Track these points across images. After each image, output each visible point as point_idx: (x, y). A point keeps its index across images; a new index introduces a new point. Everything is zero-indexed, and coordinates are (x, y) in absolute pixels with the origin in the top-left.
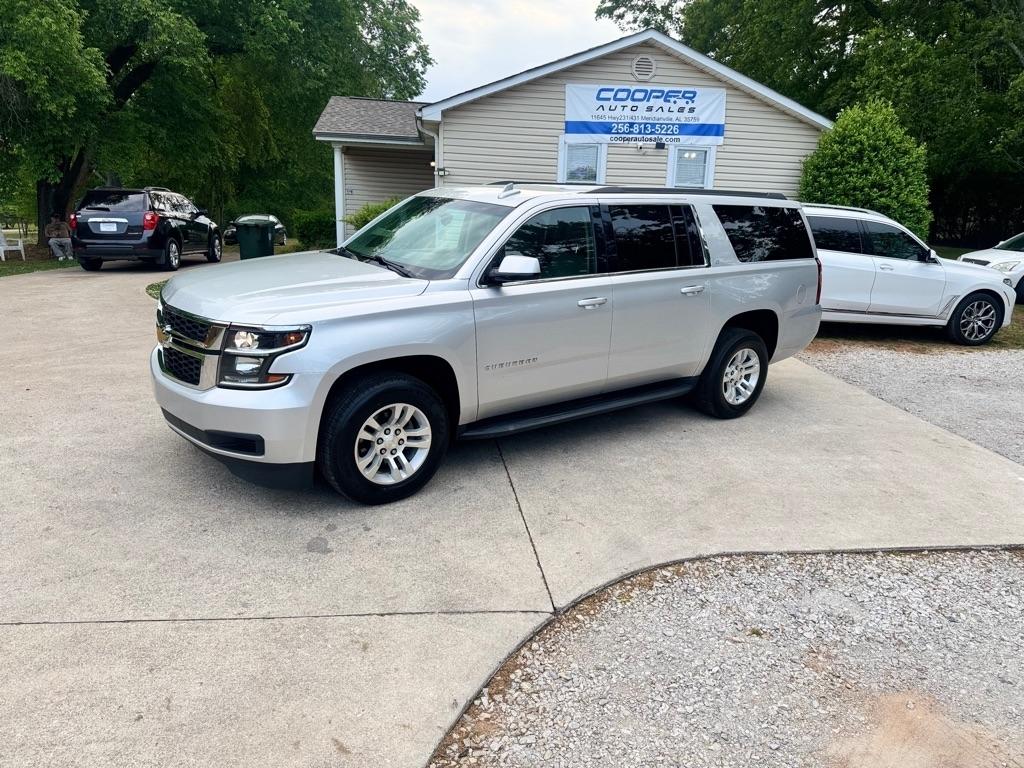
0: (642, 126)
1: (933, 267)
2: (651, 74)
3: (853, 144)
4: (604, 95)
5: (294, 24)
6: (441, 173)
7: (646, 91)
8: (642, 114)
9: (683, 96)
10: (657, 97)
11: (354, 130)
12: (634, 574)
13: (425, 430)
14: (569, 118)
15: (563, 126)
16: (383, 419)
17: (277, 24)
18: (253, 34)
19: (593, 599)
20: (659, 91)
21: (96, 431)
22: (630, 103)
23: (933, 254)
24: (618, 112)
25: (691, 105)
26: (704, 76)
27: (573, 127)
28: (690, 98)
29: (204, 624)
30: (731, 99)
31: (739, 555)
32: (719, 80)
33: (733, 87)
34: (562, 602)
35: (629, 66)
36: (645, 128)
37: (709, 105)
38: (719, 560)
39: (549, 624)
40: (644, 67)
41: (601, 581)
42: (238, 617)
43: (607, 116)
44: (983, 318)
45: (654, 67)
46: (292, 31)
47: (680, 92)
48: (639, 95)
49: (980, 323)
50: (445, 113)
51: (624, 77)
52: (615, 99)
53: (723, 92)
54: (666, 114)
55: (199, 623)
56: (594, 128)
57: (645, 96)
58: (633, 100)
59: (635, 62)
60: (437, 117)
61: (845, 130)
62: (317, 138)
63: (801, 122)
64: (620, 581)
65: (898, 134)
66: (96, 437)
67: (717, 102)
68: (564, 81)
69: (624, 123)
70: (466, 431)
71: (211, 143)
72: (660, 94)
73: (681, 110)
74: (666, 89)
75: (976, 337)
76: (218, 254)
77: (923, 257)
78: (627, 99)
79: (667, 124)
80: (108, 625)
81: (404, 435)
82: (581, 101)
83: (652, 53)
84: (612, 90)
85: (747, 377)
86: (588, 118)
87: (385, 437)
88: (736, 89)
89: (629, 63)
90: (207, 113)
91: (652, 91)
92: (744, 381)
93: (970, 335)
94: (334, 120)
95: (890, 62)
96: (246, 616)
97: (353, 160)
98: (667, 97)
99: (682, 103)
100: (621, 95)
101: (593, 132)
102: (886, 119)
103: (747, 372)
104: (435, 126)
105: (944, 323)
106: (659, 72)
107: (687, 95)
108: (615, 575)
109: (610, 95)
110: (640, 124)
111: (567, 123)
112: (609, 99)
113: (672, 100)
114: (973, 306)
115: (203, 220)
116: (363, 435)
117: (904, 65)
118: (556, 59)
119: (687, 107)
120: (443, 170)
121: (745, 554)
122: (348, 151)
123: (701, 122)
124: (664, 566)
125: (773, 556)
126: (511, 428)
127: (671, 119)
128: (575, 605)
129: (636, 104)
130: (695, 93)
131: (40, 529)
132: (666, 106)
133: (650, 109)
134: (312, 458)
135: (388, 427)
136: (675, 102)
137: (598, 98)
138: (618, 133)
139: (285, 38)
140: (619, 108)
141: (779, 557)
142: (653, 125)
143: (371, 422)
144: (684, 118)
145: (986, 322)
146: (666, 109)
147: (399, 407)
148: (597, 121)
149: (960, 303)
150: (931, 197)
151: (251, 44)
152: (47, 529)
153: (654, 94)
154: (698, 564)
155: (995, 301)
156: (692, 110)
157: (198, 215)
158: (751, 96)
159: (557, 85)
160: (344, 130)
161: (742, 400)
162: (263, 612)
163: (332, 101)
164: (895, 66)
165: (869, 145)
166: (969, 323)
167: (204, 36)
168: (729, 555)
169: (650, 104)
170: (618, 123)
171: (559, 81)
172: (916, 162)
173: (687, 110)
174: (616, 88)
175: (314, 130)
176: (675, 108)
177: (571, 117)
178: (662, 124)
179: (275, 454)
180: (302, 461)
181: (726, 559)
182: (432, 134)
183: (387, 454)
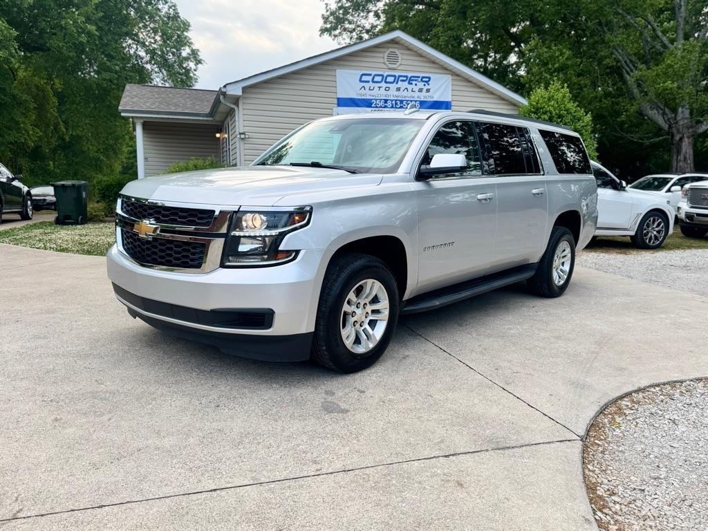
0: (394, 102)
1: (623, 193)
2: (398, 64)
3: (545, 113)
4: (364, 78)
5: (92, 28)
6: (243, 136)
7: (395, 76)
8: (392, 94)
9: (421, 80)
10: (403, 81)
11: (154, 108)
12: (606, 406)
13: (384, 305)
14: (340, 96)
15: (336, 101)
16: (358, 293)
17: (76, 27)
18: (55, 34)
19: (593, 426)
20: (405, 76)
21: (36, 337)
22: (383, 85)
23: (624, 183)
24: (376, 91)
25: (427, 87)
26: (434, 65)
27: (342, 102)
28: (427, 82)
29: (292, 483)
30: (455, 83)
31: (664, 384)
32: (446, 69)
33: (456, 75)
34: (582, 432)
35: (381, 58)
36: (396, 104)
37: (443, 84)
38: (653, 390)
39: (585, 449)
40: (393, 58)
41: (592, 414)
42: (318, 473)
43: (367, 95)
44: (657, 229)
45: (400, 58)
46: (89, 34)
47: (419, 77)
48: (391, 79)
49: (655, 233)
50: (244, 89)
51: (378, 66)
52: (373, 82)
53: (449, 77)
54: (410, 94)
55: (287, 483)
56: (360, 103)
57: (395, 79)
58: (386, 82)
59: (386, 54)
60: (239, 93)
61: (537, 103)
62: (122, 114)
63: (503, 99)
64: (601, 412)
65: (572, 106)
66: (43, 342)
67: (446, 83)
68: (335, 67)
69: (381, 100)
70: (406, 307)
71: (17, 123)
72: (405, 79)
73: (421, 90)
74: (409, 75)
75: (654, 243)
76: (30, 213)
77: (617, 187)
78: (382, 81)
79: (411, 101)
80: (199, 496)
81: (369, 308)
82: (347, 82)
83: (398, 48)
84: (370, 75)
85: (563, 264)
86: (354, 96)
87: (357, 310)
88: (458, 75)
89: (381, 55)
90: (14, 97)
91: (400, 76)
92: (561, 267)
93: (650, 241)
94: (134, 100)
95: (546, 64)
96: (324, 471)
97: (147, 133)
98: (410, 80)
99: (421, 85)
100: (377, 79)
101: (358, 106)
102: (564, 97)
103: (563, 260)
104: (236, 100)
105: (633, 233)
106: (403, 62)
107: (424, 79)
108: (596, 409)
109: (369, 78)
110: (392, 101)
111: (338, 99)
112: (368, 82)
113: (414, 83)
114: (650, 221)
115: (16, 183)
116: (346, 308)
117: (556, 65)
118: (329, 50)
119: (425, 88)
120: (244, 134)
121: (668, 383)
122: (149, 127)
123: (434, 100)
124: (621, 398)
125: (688, 382)
126: (437, 303)
127: (414, 97)
128: (588, 431)
129: (388, 85)
130: (429, 78)
131: (49, 420)
132: (410, 87)
133: (398, 89)
134: (312, 329)
135: (359, 301)
136: (416, 85)
137: (361, 81)
138: (377, 107)
139: (84, 38)
140: (376, 89)
141: (691, 382)
142: (402, 102)
143: (351, 295)
144: (423, 96)
145: (659, 232)
146: (410, 90)
147: (370, 281)
148: (360, 98)
149: (643, 218)
150: (597, 150)
151: (54, 42)
152: (56, 420)
153: (401, 78)
154: (641, 395)
155: (663, 216)
156: (428, 91)
157: (13, 179)
158: (468, 80)
159: (329, 70)
160: (145, 108)
161: (562, 282)
162: (338, 465)
163: (128, 87)
164: (550, 66)
165: (556, 114)
166: (648, 232)
167: (15, 33)
168: (658, 385)
169: (398, 86)
170: (376, 100)
171: (330, 67)
172: (586, 126)
173: (424, 90)
174: (373, 73)
175: (120, 108)
176: (416, 89)
177: (342, 94)
178: (407, 101)
179: (280, 328)
180: (305, 332)
181: (657, 389)
182: (233, 106)
183: (358, 326)
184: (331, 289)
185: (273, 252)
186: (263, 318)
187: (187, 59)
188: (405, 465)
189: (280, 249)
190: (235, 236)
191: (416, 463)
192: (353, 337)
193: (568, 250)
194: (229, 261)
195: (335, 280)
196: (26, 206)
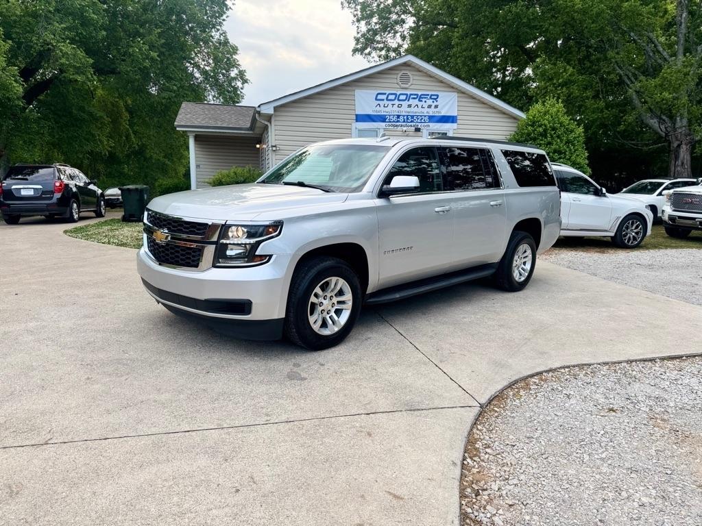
0: (405, 117)
1: (603, 198)
2: (410, 84)
3: (540, 126)
4: (380, 97)
5: (154, 54)
6: (274, 149)
7: (407, 95)
8: (404, 110)
9: (431, 98)
10: (414, 98)
11: (203, 123)
12: (516, 382)
13: (348, 297)
15: (354, 117)
16: (323, 288)
17: (141, 54)
18: (123, 60)
19: (499, 397)
20: (415, 95)
21: (86, 317)
22: (397, 102)
23: (604, 191)
24: (390, 109)
25: (435, 103)
26: (442, 84)
27: (360, 118)
28: (435, 99)
29: (245, 429)
30: (461, 99)
31: (574, 366)
32: (453, 88)
33: (462, 92)
34: (483, 400)
35: (395, 79)
36: (408, 119)
37: (447, 103)
38: (563, 371)
39: (480, 414)
40: (405, 79)
41: (499, 387)
42: (267, 422)
43: (382, 111)
44: (635, 231)
45: (411, 79)
46: (152, 59)
47: (428, 95)
48: (402, 97)
49: (633, 234)
50: (276, 109)
51: (391, 85)
52: (387, 100)
53: (455, 95)
54: (420, 109)
55: (242, 429)
56: (375, 119)
57: (407, 98)
58: (399, 100)
59: (399, 76)
60: (271, 111)
61: (534, 118)
62: (178, 129)
63: (504, 113)
64: (510, 386)
65: (565, 119)
66: (89, 320)
67: (451, 102)
68: (354, 88)
69: (394, 115)
70: (370, 298)
71: (93, 136)
72: (415, 97)
73: (430, 106)
74: (420, 93)
75: (632, 243)
76: (103, 211)
77: (597, 193)
78: (394, 100)
79: (421, 116)
80: (176, 435)
81: (335, 300)
82: (365, 101)
83: (410, 71)
84: (385, 94)
85: (524, 263)
86: (370, 113)
87: (324, 302)
88: (463, 93)
89: (395, 76)
90: (91, 114)
91: (411, 95)
92: (523, 266)
93: (628, 242)
94: (188, 116)
95: (551, 79)
96: (272, 421)
97: (198, 144)
98: (420, 98)
99: (430, 102)
100: (391, 97)
101: (374, 121)
102: (558, 111)
103: (524, 260)
104: (269, 118)
105: (613, 234)
106: (414, 82)
107: (433, 97)
108: (505, 383)
109: (384, 97)
110: (404, 116)
111: (357, 115)
112: (383, 100)
113: (424, 100)
114: (629, 223)
115: (92, 187)
116: (313, 299)
117: (560, 81)
118: (348, 74)
119: (433, 105)
120: (275, 146)
121: (577, 366)
122: (199, 139)
123: (442, 114)
124: (532, 376)
125: (595, 366)
126: (397, 296)
127: (423, 113)
128: (490, 401)
129: (401, 103)
130: (438, 96)
131: (83, 379)
132: (420, 104)
133: (410, 106)
134: (283, 316)
135: (326, 294)
136: (425, 102)
137: (376, 99)
138: (390, 122)
139: (147, 63)
140: (390, 106)
141: (599, 366)
142: (412, 117)
143: (318, 290)
144: (432, 112)
145: (637, 233)
146: (420, 106)
147: (334, 279)
148: (376, 114)
149: (622, 221)
150: (589, 158)
151: (123, 67)
152: (88, 378)
153: (412, 96)
154: (551, 374)
155: (641, 220)
156: (436, 107)
157: (89, 184)
158: (473, 97)
159: (349, 90)
160: (196, 123)
161: (523, 279)
162: (284, 418)
163: (183, 105)
164: (555, 81)
165: (550, 127)
166: (627, 234)
167: (91, 61)
168: (568, 367)
169: (410, 103)
170: (390, 116)
171: (350, 88)
172: (578, 137)
173: (433, 107)
174: (388, 92)
175: (175, 123)
176: (426, 105)
177: (359, 112)
178: (418, 116)
179: (257, 314)
180: (276, 317)
181: (567, 370)
182: (266, 123)
183: (325, 313)
184: (300, 285)
185: (251, 257)
186: (244, 306)
187: (235, 79)
188: (333, 420)
189: (257, 253)
190: (223, 244)
191: (342, 418)
192: (320, 323)
193: (529, 252)
194: (219, 263)
195: (304, 278)
196: (100, 206)
